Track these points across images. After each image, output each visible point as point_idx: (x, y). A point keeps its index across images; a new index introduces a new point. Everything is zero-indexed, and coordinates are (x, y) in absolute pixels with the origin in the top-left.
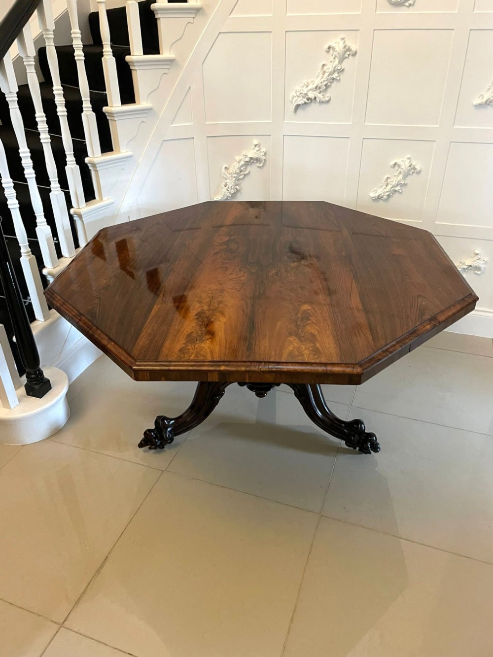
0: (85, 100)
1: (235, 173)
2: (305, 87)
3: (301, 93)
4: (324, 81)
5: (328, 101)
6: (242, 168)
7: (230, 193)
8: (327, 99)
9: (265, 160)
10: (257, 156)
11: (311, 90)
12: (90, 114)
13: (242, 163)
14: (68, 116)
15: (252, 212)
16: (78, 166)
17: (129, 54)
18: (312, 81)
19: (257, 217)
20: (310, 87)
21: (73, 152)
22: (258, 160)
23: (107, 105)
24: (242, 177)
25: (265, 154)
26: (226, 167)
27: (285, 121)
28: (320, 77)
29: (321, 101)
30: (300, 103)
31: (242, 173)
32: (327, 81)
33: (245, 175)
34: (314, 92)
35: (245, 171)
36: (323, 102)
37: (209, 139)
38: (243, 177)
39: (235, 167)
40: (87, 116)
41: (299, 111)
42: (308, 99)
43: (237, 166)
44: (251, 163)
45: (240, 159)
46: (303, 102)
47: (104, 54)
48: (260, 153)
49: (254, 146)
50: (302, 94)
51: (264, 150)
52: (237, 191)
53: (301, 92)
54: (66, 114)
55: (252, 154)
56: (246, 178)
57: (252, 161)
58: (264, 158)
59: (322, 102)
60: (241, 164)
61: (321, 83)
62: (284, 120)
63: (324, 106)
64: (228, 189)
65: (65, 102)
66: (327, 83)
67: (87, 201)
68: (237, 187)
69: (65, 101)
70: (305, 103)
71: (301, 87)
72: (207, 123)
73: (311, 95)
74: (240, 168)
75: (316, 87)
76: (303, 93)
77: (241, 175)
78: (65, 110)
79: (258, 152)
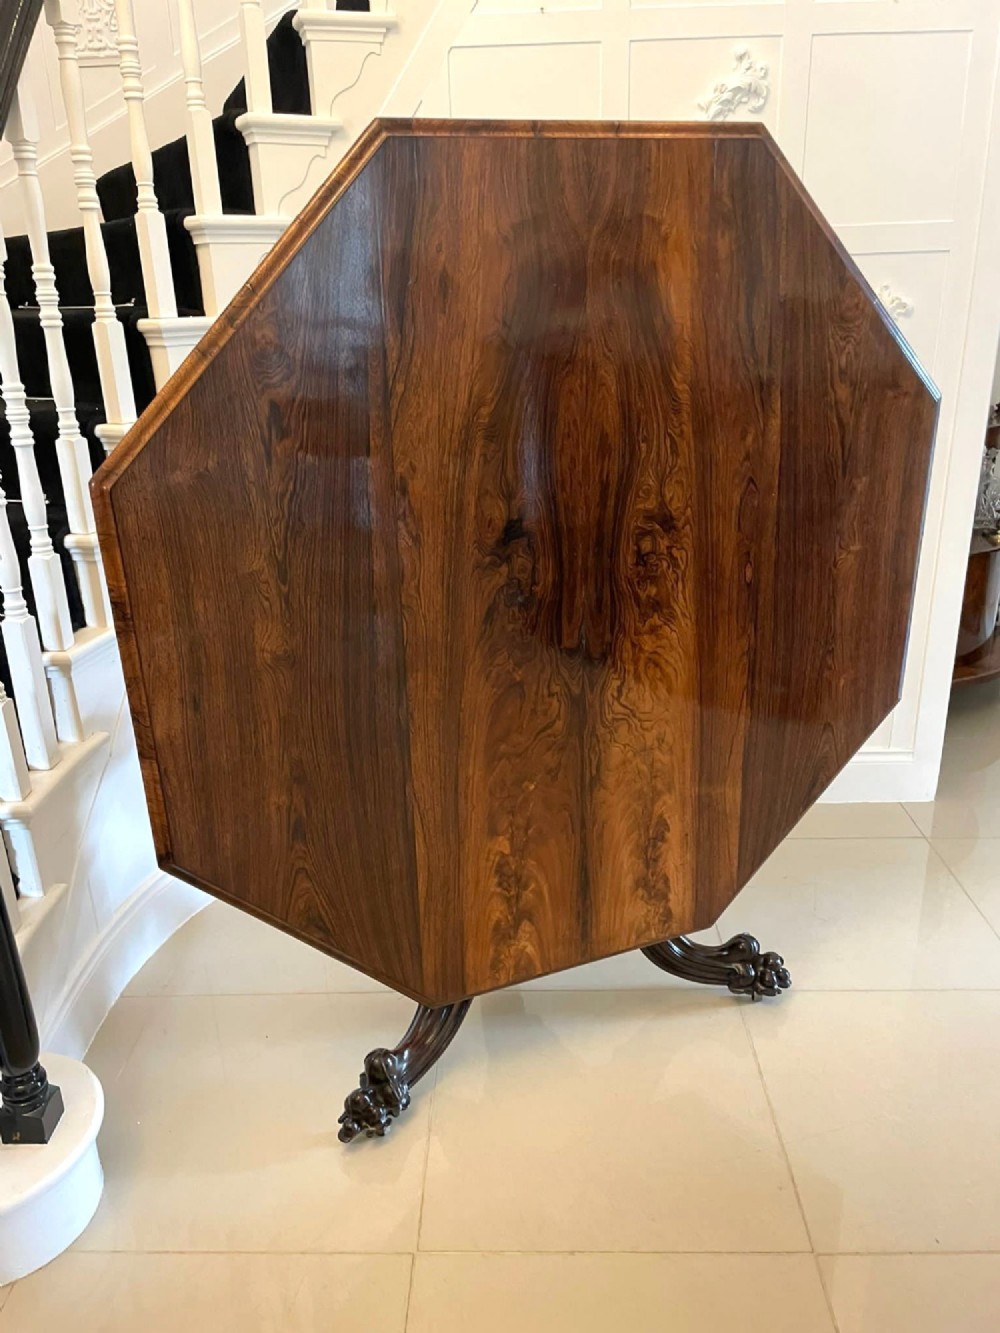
0: (63, 412)
12: (77, 441)
14: (36, 447)
16: (58, 555)
17: (146, 316)
21: (47, 526)
23: (104, 421)
40: (71, 444)
47: (96, 315)
54: (32, 442)
65: (29, 417)
67: (75, 629)
69: (30, 414)
78: (31, 433)
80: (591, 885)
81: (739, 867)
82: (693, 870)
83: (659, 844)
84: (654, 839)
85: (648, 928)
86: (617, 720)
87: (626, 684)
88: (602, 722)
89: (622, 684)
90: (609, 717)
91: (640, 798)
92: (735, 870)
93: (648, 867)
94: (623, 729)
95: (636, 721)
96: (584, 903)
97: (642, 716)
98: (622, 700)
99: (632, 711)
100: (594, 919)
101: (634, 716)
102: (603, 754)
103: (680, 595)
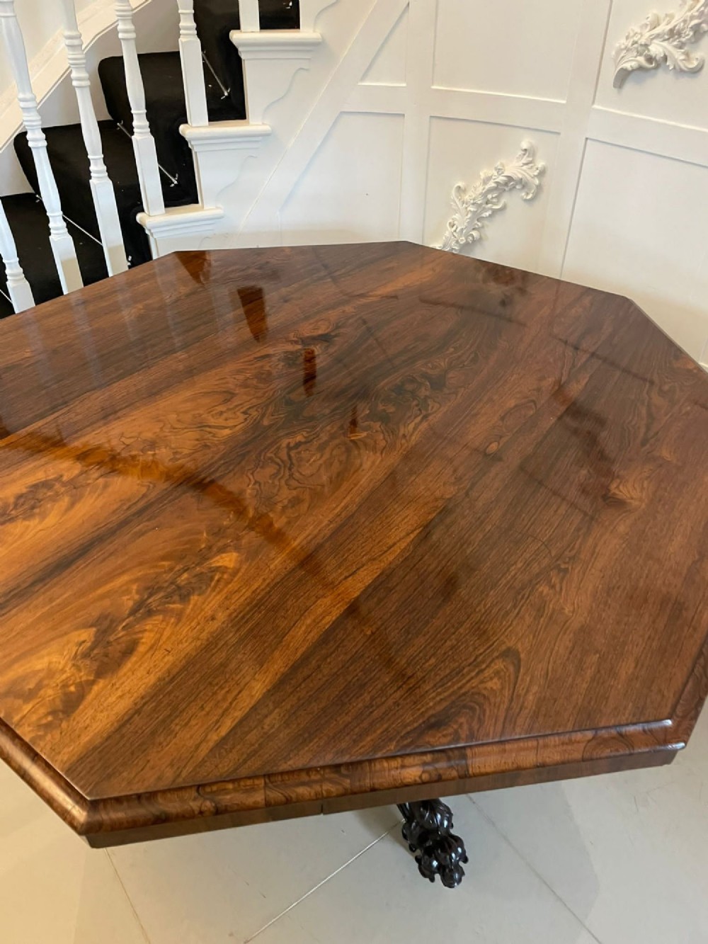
0: (183, 14)
1: (473, 204)
2: (649, 28)
3: (636, 43)
4: (692, 18)
5: (696, 71)
6: (490, 196)
7: (457, 242)
8: (694, 64)
9: (539, 187)
10: (520, 176)
11: (658, 36)
13: (492, 184)
15: (496, 290)
18: (667, 15)
19: (503, 303)
20: (657, 31)
22: (524, 184)
24: (487, 214)
25: (542, 173)
26: (459, 187)
27: (596, 106)
28: (687, 7)
29: (677, 68)
30: (628, 66)
31: (489, 205)
32: (699, 17)
33: (495, 212)
34: (665, 44)
35: (494, 204)
36: (682, 71)
37: (434, 120)
38: (490, 215)
39: (476, 191)
40: (182, 44)
41: (629, 87)
42: (650, 59)
43: (480, 190)
44: (511, 190)
45: (488, 173)
46: (634, 64)
48: (528, 171)
49: (521, 153)
50: (635, 46)
51: (540, 164)
52: (476, 242)
53: (636, 39)
55: (514, 168)
56: (498, 218)
57: (510, 185)
58: (537, 181)
59: (680, 72)
60: (487, 187)
61: (685, 21)
62: (593, 103)
63: (685, 81)
64: (455, 234)
66: (700, 24)
68: (475, 233)
70: (641, 68)
71: (641, 27)
72: (434, 87)
73: (656, 49)
74: (485, 195)
75: (671, 31)
76: (639, 42)
77: (485, 210)
79: (525, 167)
80: (69, 571)
81: (224, 740)
82: (169, 672)
83: (176, 598)
84: (179, 588)
85: (29, 696)
86: (273, 461)
87: (308, 444)
88: (260, 454)
89: (306, 443)
90: (269, 455)
91: (215, 534)
92: (214, 738)
93: (133, 612)
94: (271, 470)
95: (287, 473)
96: (33, 584)
97: (297, 475)
98: (293, 453)
99: (292, 464)
100: (14, 611)
101: (290, 469)
102: (231, 474)
103: (413, 424)
